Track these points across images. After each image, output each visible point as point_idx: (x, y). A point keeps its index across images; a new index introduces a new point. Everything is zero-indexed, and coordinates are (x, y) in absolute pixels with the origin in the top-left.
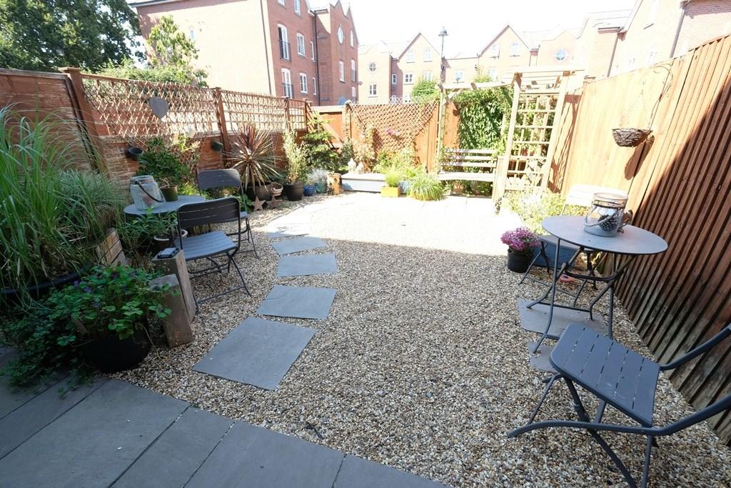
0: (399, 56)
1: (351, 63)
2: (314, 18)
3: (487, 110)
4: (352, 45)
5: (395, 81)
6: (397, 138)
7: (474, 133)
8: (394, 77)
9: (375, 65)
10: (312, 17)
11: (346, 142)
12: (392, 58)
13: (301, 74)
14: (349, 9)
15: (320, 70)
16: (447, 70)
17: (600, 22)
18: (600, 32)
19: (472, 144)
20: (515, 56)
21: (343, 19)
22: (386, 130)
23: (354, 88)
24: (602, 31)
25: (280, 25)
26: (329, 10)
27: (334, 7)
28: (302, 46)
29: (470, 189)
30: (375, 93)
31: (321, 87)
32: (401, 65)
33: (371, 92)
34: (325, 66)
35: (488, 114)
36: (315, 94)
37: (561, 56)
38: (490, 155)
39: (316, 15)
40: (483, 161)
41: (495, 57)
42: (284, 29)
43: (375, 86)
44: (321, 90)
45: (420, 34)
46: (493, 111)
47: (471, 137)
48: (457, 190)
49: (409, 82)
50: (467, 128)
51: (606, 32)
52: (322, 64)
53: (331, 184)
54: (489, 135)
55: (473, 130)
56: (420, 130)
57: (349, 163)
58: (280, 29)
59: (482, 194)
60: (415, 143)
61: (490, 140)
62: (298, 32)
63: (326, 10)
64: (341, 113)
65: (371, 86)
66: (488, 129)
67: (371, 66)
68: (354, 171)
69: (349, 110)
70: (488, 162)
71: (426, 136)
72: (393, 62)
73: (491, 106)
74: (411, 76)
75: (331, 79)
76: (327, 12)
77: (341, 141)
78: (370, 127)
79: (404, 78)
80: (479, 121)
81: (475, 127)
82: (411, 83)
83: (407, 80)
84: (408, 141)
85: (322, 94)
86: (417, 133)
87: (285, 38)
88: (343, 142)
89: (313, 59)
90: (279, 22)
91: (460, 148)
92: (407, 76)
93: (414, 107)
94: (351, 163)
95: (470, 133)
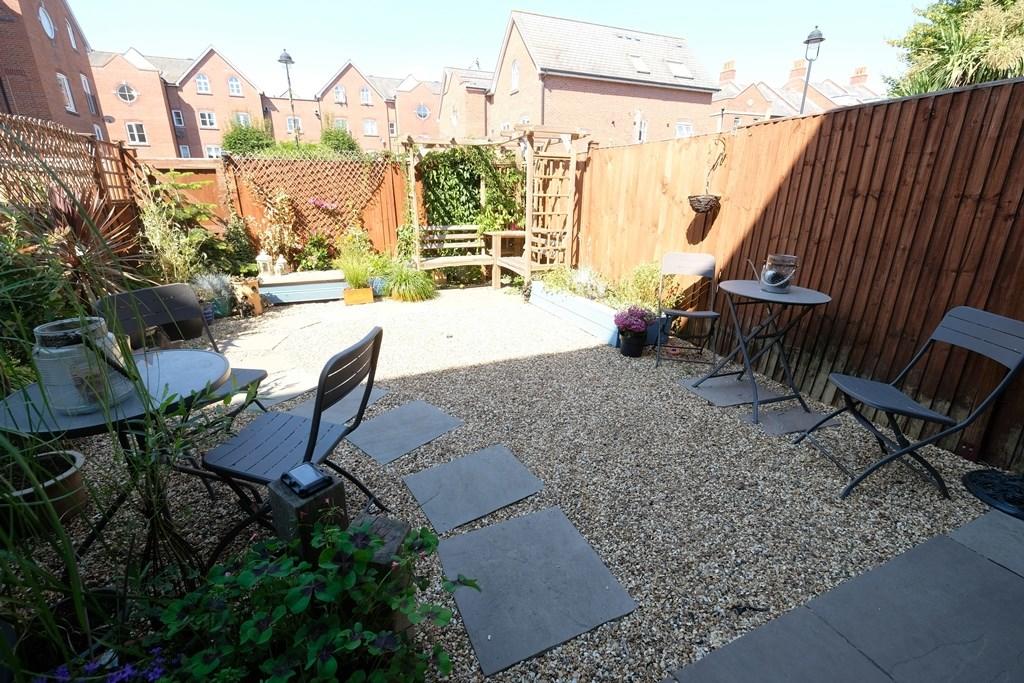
0: (179, 80)
1: (80, 80)
3: (459, 176)
4: (74, 46)
5: (180, 122)
6: (332, 214)
7: (447, 205)
8: (178, 115)
9: (129, 90)
11: (233, 222)
12: (165, 82)
16: (273, 114)
17: (467, 79)
18: (469, 92)
19: (446, 219)
20: (367, 105)
22: (311, 201)
24: (470, 90)
29: (454, 278)
32: (187, 95)
35: (461, 180)
37: (422, 113)
38: (474, 232)
40: (466, 240)
41: (341, 104)
43: (140, 128)
45: (212, 51)
46: (467, 175)
47: (445, 209)
48: (440, 282)
49: (208, 126)
50: (438, 199)
51: (474, 92)
53: (246, 297)
54: (466, 206)
55: (446, 200)
56: (368, 201)
57: (258, 258)
59: (473, 282)
60: (361, 219)
61: (467, 213)
64: (213, 171)
65: (130, 127)
66: (463, 199)
67: (122, 90)
68: (270, 270)
69: (231, 167)
70: (472, 240)
71: (377, 209)
72: (169, 89)
73: (464, 170)
74: (211, 115)
75: (44, 106)
77: (221, 221)
78: (281, 196)
79: (199, 119)
80: (451, 189)
81: (448, 197)
82: (215, 128)
83: (204, 123)
84: (350, 217)
86: (362, 205)
88: (226, 224)
91: (429, 225)
92: (203, 116)
93: (352, 166)
94: (262, 257)
95: (442, 205)
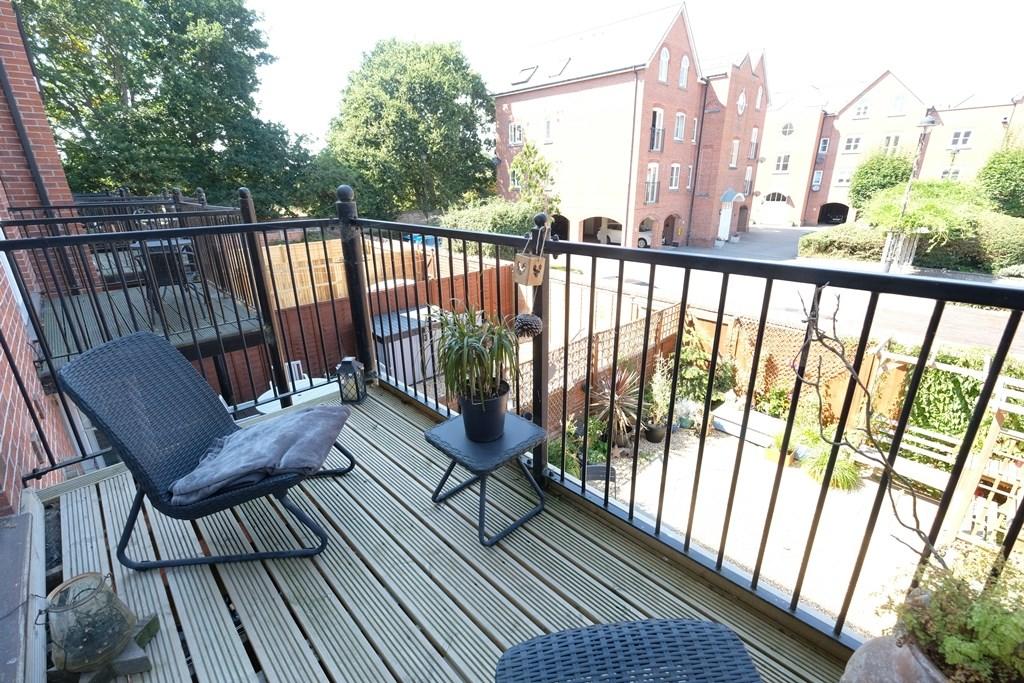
0: (839, 110)
1: (751, 133)
2: (706, 87)
4: (758, 107)
5: (824, 148)
8: (825, 142)
9: (791, 127)
10: (703, 85)
12: (826, 114)
13: (673, 165)
14: (762, 58)
15: (701, 155)
21: (750, 78)
23: (750, 169)
25: (655, 109)
26: (729, 75)
27: (738, 68)
28: (680, 127)
30: (785, 167)
31: (699, 178)
32: (840, 124)
33: (778, 166)
34: (710, 150)
36: (688, 187)
39: (708, 82)
42: (660, 111)
43: (787, 158)
44: (698, 182)
45: (888, 72)
49: (850, 151)
52: (706, 147)
58: (655, 113)
62: (679, 110)
63: (726, 74)
65: (779, 159)
67: (786, 127)
72: (827, 119)
74: (857, 140)
75: (716, 168)
76: (726, 77)
79: (842, 143)
82: (856, 151)
83: (848, 148)
85: (698, 187)
87: (659, 125)
89: (694, 141)
90: (655, 105)
92: (849, 141)
94: (729, 396)
